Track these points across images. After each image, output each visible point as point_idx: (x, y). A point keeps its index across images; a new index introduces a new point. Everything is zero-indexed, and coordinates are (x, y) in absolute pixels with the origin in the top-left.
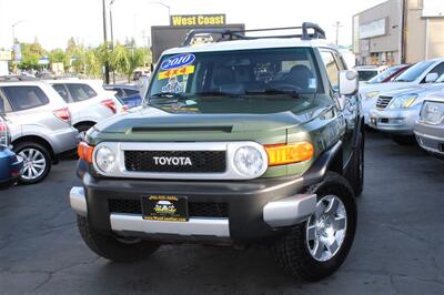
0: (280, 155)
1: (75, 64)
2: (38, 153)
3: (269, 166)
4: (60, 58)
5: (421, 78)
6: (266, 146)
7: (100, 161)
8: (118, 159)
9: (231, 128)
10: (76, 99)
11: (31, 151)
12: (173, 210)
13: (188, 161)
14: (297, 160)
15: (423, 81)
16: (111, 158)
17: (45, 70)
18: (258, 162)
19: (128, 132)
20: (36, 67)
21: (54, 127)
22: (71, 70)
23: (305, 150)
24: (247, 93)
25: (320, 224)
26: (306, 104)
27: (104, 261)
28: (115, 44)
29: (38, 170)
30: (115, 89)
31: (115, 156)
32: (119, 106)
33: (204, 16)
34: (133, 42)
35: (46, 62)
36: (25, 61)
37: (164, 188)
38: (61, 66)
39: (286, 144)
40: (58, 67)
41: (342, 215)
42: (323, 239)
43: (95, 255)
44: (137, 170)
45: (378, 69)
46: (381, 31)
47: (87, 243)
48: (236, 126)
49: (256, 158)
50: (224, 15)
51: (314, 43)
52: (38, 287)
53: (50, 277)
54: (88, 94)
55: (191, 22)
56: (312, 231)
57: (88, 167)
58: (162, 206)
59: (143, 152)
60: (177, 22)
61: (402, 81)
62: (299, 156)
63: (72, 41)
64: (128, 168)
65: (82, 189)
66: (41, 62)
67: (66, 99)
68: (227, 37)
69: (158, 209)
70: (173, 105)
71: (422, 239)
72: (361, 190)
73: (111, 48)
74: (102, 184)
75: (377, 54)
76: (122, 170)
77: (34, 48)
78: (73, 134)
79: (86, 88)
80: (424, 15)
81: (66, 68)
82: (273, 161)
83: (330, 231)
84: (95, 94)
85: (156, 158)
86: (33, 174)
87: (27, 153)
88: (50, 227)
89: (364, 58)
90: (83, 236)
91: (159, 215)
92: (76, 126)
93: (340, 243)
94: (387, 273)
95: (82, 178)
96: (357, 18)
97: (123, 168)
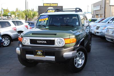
0: (68, 41)
1: (18, 15)
2: (8, 39)
3: (65, 44)
4: (14, 13)
5: (108, 22)
6: (65, 39)
7: (24, 41)
8: (28, 41)
9: (56, 34)
10: (18, 25)
11: (6, 38)
12: (41, 54)
13: (45, 42)
14: (72, 42)
15: (109, 23)
16: (27, 41)
17: (10, 16)
18: (63, 43)
19: (31, 34)
20: (7, 16)
21: (12, 32)
22: (16, 17)
23: (74, 40)
24: (61, 25)
25: (78, 59)
26: (76, 28)
27: (24, 66)
28: (28, 10)
29: (8, 43)
30: (28, 23)
31: (27, 40)
32: (29, 27)
33: (52, 4)
34: (33, 9)
35: (10, 14)
36: (4, 14)
37: (39, 49)
38: (14, 15)
39: (69, 38)
40: (13, 16)
41: (83, 57)
42: (78, 62)
43: (22, 65)
44: (33, 44)
45: (98, 19)
46: (99, 9)
47: (20, 62)
48: (58, 34)
49: (62, 42)
50: (57, 4)
51: (78, 13)
52: (8, 72)
53: (11, 70)
54: (21, 24)
55: (49, 5)
56: (76, 60)
57: (21, 43)
58: (39, 53)
59: (34, 39)
60: (45, 5)
61: (103, 22)
62: (73, 41)
63: (17, 9)
64: (31, 43)
65: (19, 48)
66: (8, 14)
67: (15, 25)
68: (57, 11)
69: (38, 54)
70: (42, 28)
71: (104, 63)
72: (90, 51)
73: (28, 11)
74: (24, 47)
75: (98, 15)
76: (29, 44)
77: (7, 11)
78: (17, 34)
79: (21, 22)
80: (110, 5)
81: (15, 16)
82: (66, 43)
83: (80, 60)
84: (23, 24)
85: (38, 41)
86: (6, 44)
87: (5, 39)
88: (11, 58)
89: (94, 16)
90: (19, 60)
91: (38, 55)
92: (18, 32)
93: (83, 63)
94: (94, 71)
95: (19, 45)
96: (93, 5)
97: (29, 43)
